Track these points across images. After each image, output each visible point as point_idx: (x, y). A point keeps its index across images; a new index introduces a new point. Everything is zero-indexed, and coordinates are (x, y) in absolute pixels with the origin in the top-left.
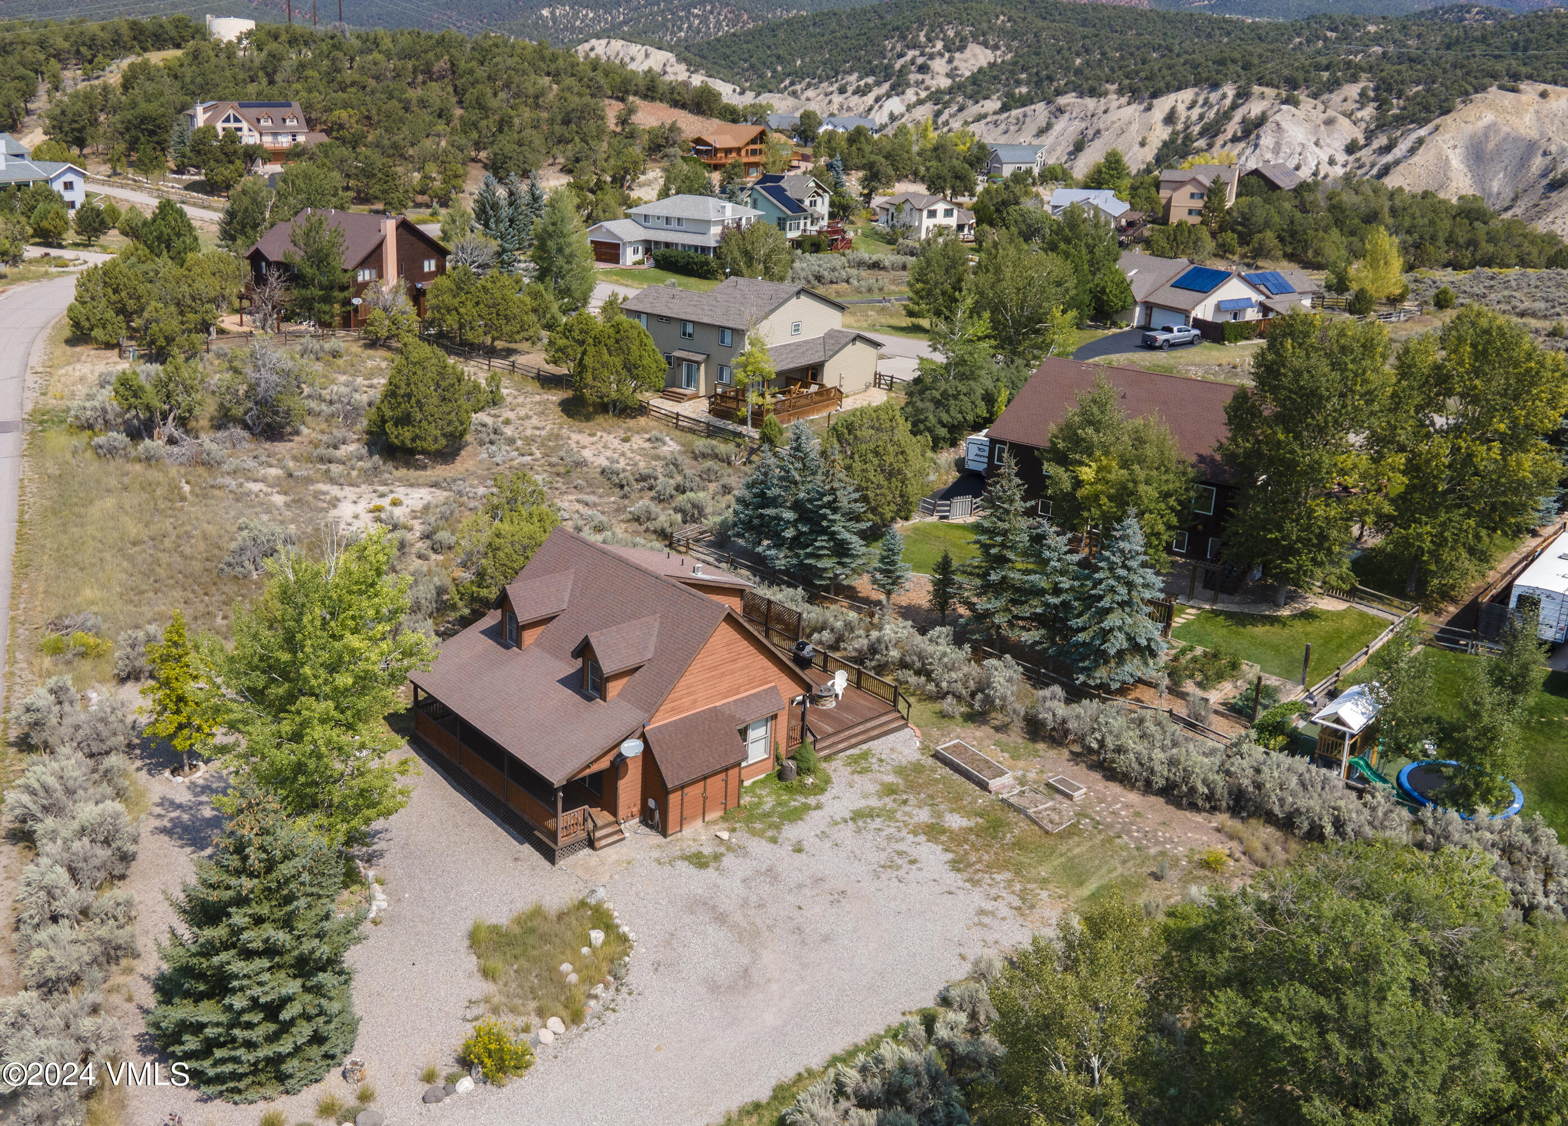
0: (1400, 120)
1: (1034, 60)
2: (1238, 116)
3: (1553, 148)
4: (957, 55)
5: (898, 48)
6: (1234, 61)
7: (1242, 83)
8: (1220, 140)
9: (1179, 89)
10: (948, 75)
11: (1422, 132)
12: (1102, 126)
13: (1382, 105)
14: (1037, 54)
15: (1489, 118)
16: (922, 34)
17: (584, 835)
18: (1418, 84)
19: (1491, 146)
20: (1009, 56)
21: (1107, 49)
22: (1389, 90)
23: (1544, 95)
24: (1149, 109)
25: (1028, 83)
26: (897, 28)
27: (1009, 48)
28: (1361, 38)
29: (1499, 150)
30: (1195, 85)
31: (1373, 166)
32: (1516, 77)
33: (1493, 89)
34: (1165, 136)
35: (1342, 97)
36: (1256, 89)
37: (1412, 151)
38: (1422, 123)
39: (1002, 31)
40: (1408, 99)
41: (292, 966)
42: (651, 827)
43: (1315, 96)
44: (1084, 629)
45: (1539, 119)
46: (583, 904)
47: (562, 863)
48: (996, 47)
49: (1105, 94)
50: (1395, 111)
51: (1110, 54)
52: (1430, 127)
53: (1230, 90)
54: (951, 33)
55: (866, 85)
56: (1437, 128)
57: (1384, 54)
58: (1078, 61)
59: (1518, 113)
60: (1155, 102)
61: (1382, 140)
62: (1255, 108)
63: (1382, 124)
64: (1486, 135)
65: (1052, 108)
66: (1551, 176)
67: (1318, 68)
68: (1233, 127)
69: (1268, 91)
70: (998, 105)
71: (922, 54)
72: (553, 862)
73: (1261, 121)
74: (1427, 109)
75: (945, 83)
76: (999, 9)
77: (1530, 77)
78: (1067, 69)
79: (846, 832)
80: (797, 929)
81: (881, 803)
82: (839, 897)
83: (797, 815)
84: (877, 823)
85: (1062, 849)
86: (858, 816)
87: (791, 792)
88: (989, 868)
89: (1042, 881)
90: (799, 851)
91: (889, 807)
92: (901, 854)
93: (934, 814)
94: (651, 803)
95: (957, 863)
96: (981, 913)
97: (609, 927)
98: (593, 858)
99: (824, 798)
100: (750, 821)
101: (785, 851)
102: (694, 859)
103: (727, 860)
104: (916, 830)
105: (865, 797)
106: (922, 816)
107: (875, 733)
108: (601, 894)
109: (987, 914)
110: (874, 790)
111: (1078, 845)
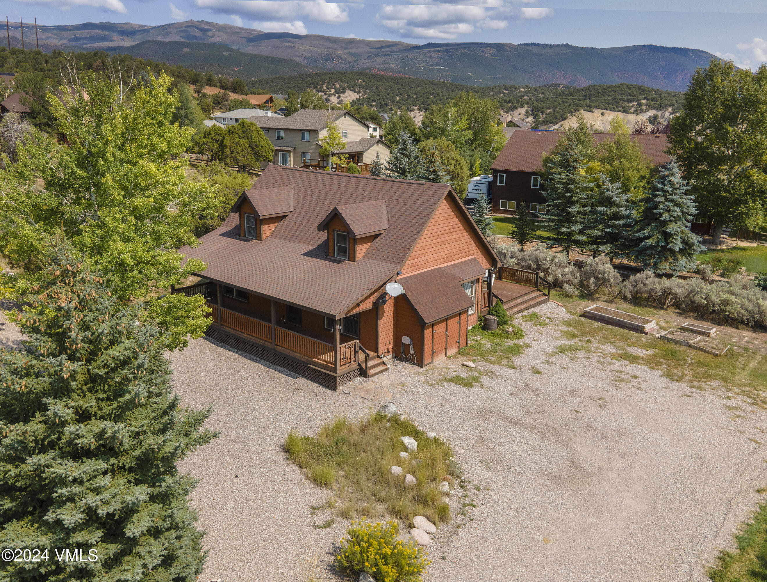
0: (545, 122)
4: (342, 95)
5: (314, 92)
10: (338, 103)
11: (557, 127)
13: (536, 117)
14: (378, 95)
16: (324, 86)
17: (355, 366)
18: (550, 109)
20: (366, 96)
21: (410, 93)
22: (538, 111)
23: (603, 114)
26: (313, 83)
27: (365, 92)
28: (518, 93)
32: (590, 106)
33: (582, 111)
35: (518, 113)
38: (556, 123)
39: (361, 86)
40: (546, 114)
41: (131, 470)
42: (407, 361)
44: (649, 237)
45: (603, 123)
46: (380, 418)
47: (341, 389)
48: (359, 92)
49: (413, 110)
50: (542, 119)
51: (412, 96)
52: (559, 125)
54: (338, 86)
56: (562, 125)
57: (530, 98)
58: (398, 98)
59: (594, 120)
63: (537, 124)
71: (325, 94)
72: (334, 389)
74: (556, 118)
76: (358, 77)
77: (596, 107)
78: (393, 101)
79: (564, 360)
80: (589, 427)
81: (572, 342)
82: (602, 402)
83: (517, 350)
84: (581, 354)
85: (739, 364)
86: (562, 350)
87: (499, 336)
88: (697, 378)
89: (750, 385)
90: (539, 372)
91: (580, 344)
92: (621, 372)
93: (618, 347)
94: (406, 340)
95: (669, 375)
96: (729, 408)
97: (416, 434)
98: (369, 383)
99: (527, 340)
100: (482, 354)
101: (527, 374)
102: (457, 380)
103: (485, 380)
104: (613, 356)
105: (557, 339)
106: (610, 349)
107: (532, 303)
108: (392, 409)
109: (736, 408)
110: (560, 335)
111: (748, 361)
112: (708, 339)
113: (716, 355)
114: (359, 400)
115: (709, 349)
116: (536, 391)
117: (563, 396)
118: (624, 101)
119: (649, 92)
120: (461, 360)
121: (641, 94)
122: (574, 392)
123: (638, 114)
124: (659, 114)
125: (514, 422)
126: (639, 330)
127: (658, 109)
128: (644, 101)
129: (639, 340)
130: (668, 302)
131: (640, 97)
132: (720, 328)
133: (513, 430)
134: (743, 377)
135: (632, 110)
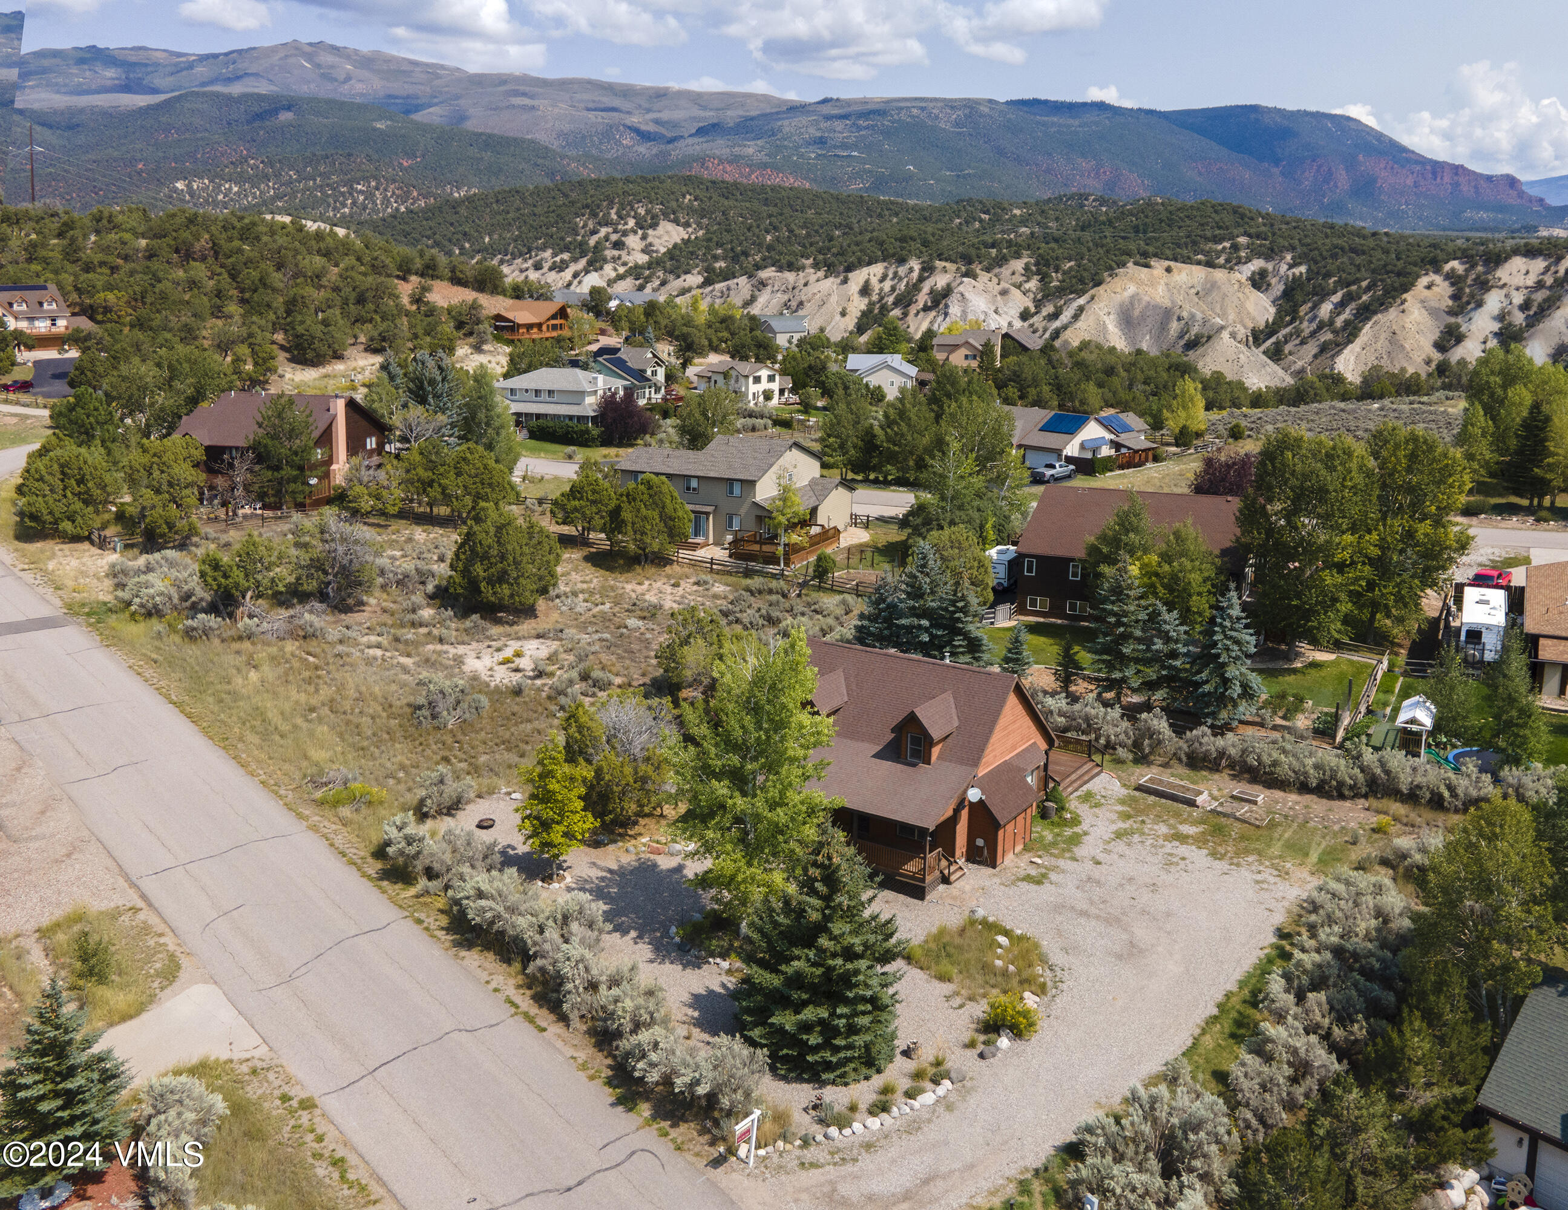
0: (1061, 291)
1: (727, 237)
2: (926, 287)
3: (1185, 314)
4: (650, 232)
5: (591, 225)
6: (913, 239)
7: (926, 259)
8: (913, 309)
9: (869, 264)
10: (643, 251)
11: (1081, 301)
12: (804, 298)
13: (1044, 279)
14: (728, 231)
15: (1132, 289)
17: (939, 873)
18: (1070, 260)
19: (1136, 313)
20: (701, 233)
21: (793, 226)
22: (1048, 265)
23: (1169, 270)
24: (845, 281)
25: (724, 259)
26: (587, 206)
27: (699, 224)
28: (1010, 220)
29: (1143, 317)
30: (884, 260)
31: (1045, 330)
32: (1145, 255)
33: (1130, 264)
34: (863, 307)
35: (1010, 271)
36: (939, 264)
37: (1076, 317)
38: (1080, 293)
39: (691, 211)
40: (1064, 273)
42: (979, 863)
43: (988, 270)
45: (1169, 290)
48: (687, 225)
49: (803, 268)
50: (1055, 283)
51: (797, 232)
52: (1087, 297)
53: (915, 265)
55: (562, 261)
56: (1093, 298)
57: (1032, 233)
58: (769, 238)
59: (1153, 284)
60: (850, 275)
61: (1049, 309)
62: (940, 281)
63: (1046, 295)
64: (1132, 303)
65: (754, 281)
66: (1186, 337)
67: (987, 246)
68: (923, 298)
69: (948, 265)
70: (700, 279)
72: (922, 898)
73: (947, 292)
74: (1082, 281)
75: (642, 259)
76: (684, 189)
77: (1156, 255)
78: (760, 245)
79: (1120, 846)
80: (1143, 912)
81: (1126, 825)
82: (1154, 887)
83: (1075, 840)
84: (1136, 838)
85: (1276, 835)
86: (1119, 835)
87: (1059, 825)
88: (1237, 854)
89: (1280, 857)
90: (1098, 863)
91: (1135, 826)
92: (1171, 855)
93: (1171, 826)
94: (980, 842)
95: (1214, 854)
96: (1257, 882)
97: (1007, 933)
98: (954, 889)
99: (1085, 826)
100: (1047, 848)
101: (1089, 865)
102: (1028, 878)
103: (1053, 876)
104: (1166, 838)
105: (1113, 822)
106: (1163, 829)
107: (1086, 778)
108: (981, 913)
109: (1262, 882)
110: (1115, 816)
111: (1284, 831)
112: (1254, 808)
113: (1258, 827)
114: (948, 907)
115: (1253, 821)
116: (1098, 882)
117: (1122, 885)
118: (1207, 239)
119: (1252, 219)
120: (1027, 856)
121: (1239, 225)
122: (1131, 880)
123: (1231, 269)
124: (1270, 266)
125: (1084, 914)
126: (1192, 803)
127: (1268, 258)
128: (1242, 240)
129: (1190, 815)
130: (1224, 763)
131: (1236, 232)
132: (1268, 792)
133: (1082, 920)
134: (1276, 850)
135: (1222, 260)
